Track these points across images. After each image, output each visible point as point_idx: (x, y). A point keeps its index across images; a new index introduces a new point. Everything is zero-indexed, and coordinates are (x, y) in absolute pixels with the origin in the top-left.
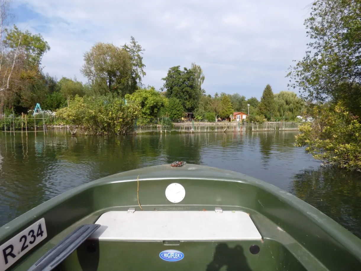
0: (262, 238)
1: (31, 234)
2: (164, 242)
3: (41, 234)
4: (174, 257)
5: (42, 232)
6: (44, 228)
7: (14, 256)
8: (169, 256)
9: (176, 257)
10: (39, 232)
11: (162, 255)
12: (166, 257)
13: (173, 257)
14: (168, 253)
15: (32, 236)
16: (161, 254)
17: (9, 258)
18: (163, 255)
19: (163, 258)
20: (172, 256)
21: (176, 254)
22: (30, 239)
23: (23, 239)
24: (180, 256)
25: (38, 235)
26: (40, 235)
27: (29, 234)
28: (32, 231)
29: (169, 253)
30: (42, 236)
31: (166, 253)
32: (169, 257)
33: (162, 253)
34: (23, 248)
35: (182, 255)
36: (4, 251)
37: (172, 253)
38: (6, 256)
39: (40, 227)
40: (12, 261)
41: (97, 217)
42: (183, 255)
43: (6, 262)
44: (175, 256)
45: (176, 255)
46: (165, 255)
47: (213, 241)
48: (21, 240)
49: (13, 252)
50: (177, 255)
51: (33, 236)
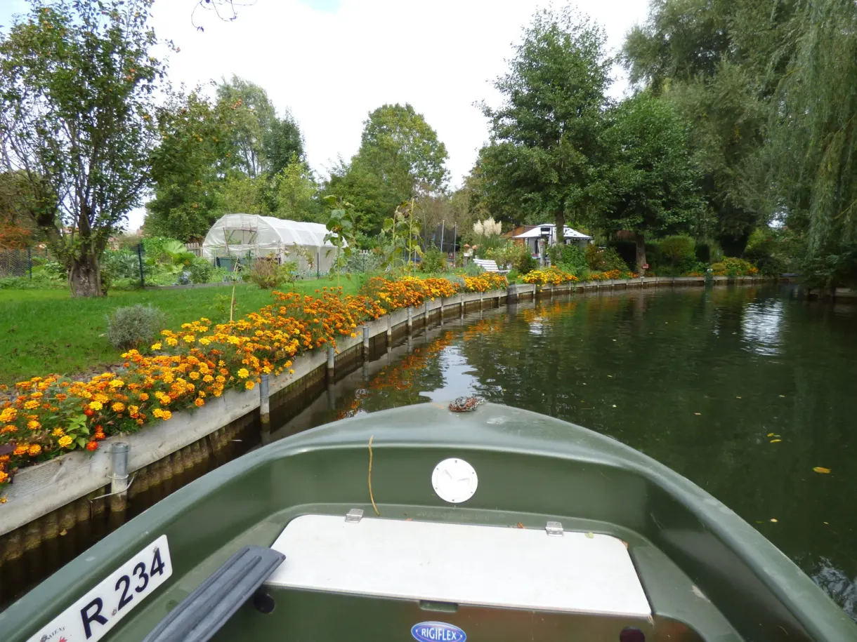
0: (653, 614)
1: (139, 571)
2: (423, 602)
3: (160, 568)
4: (444, 639)
5: (161, 566)
6: (166, 557)
7: (103, 621)
8: (432, 635)
9: (448, 639)
10: (156, 566)
11: (417, 631)
12: (426, 637)
13: (441, 637)
14: (430, 628)
15: (141, 576)
16: (415, 629)
17: (94, 625)
18: (420, 633)
19: (419, 638)
20: (440, 635)
21: (448, 631)
22: (136, 581)
23: (123, 584)
24: (458, 637)
25: (153, 572)
26: (158, 572)
27: (135, 573)
28: (142, 565)
29: (433, 629)
30: (161, 573)
31: (426, 627)
32: (433, 638)
33: (417, 628)
34: (123, 603)
35: (461, 636)
36: (84, 612)
37: (440, 630)
38: (86, 621)
39: (157, 555)
40: (99, 630)
41: (279, 527)
42: (464, 636)
43: (88, 634)
44: (446, 637)
45: (448, 635)
46: (423, 632)
47: (534, 612)
48: (117, 587)
49: (102, 613)
50: (451, 633)
51: (143, 575)
